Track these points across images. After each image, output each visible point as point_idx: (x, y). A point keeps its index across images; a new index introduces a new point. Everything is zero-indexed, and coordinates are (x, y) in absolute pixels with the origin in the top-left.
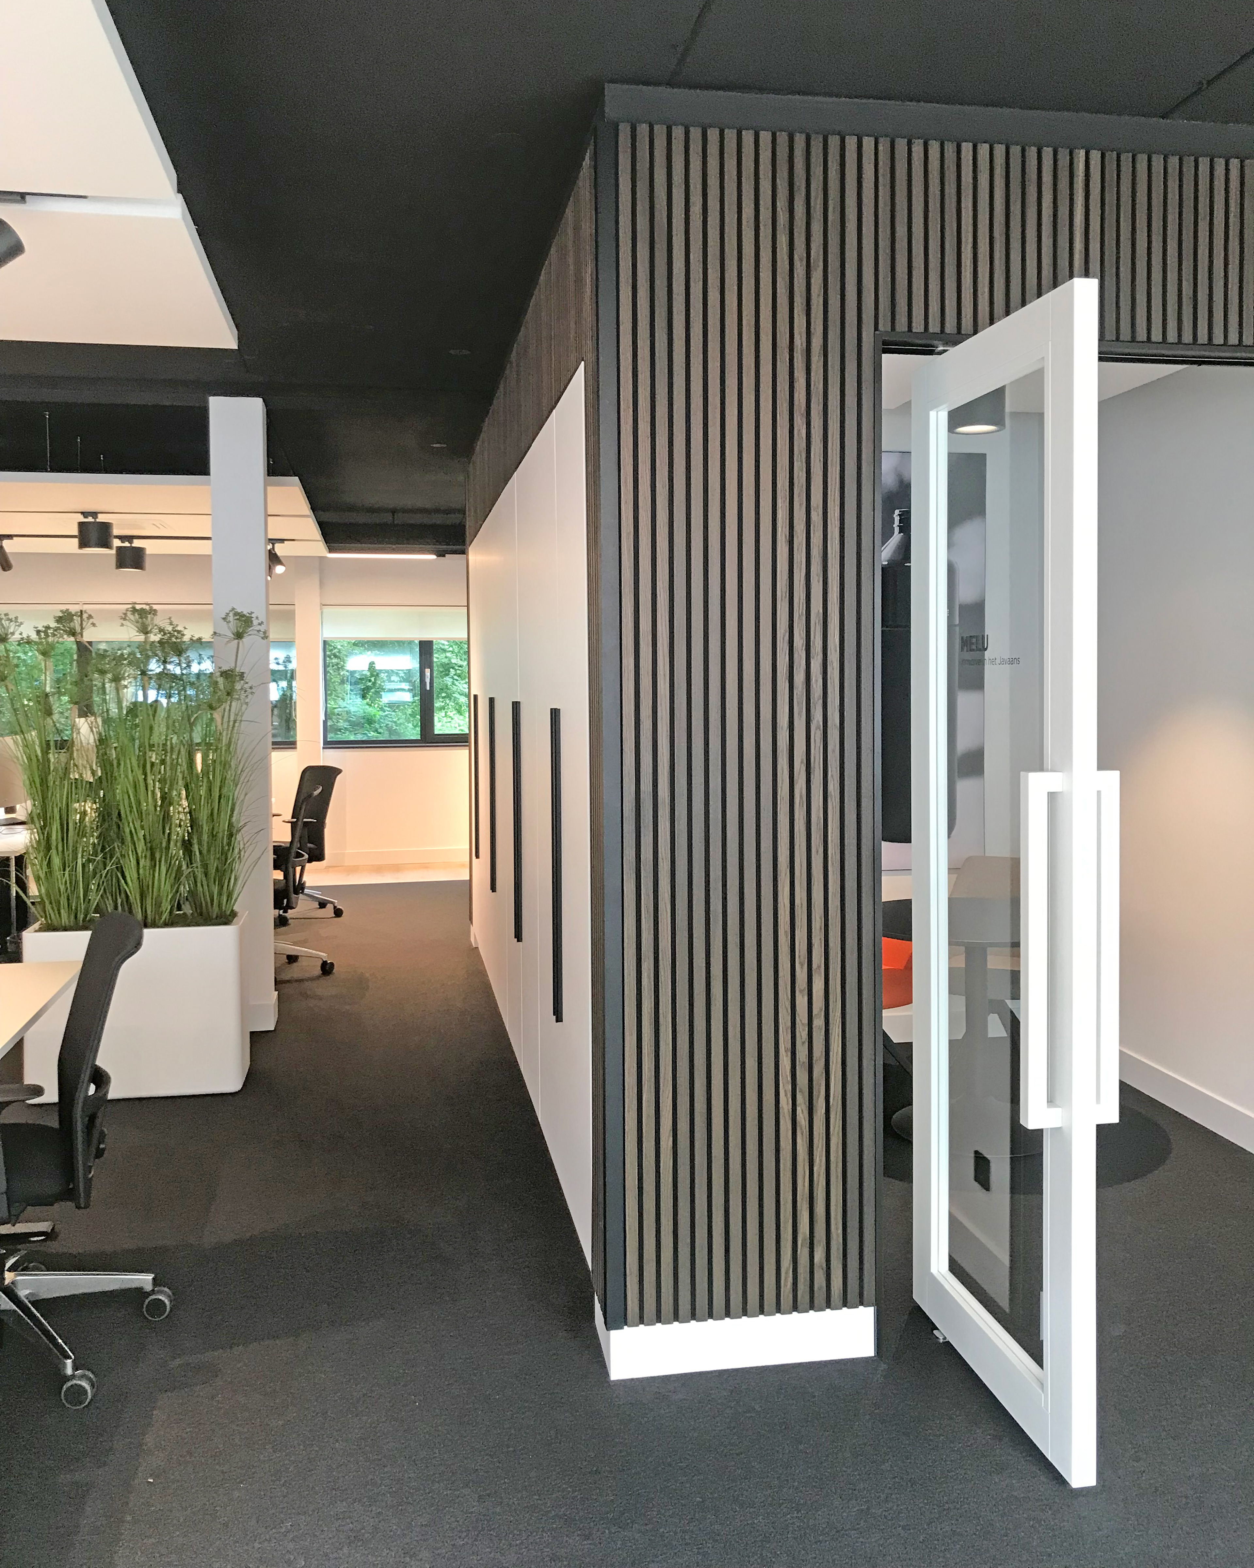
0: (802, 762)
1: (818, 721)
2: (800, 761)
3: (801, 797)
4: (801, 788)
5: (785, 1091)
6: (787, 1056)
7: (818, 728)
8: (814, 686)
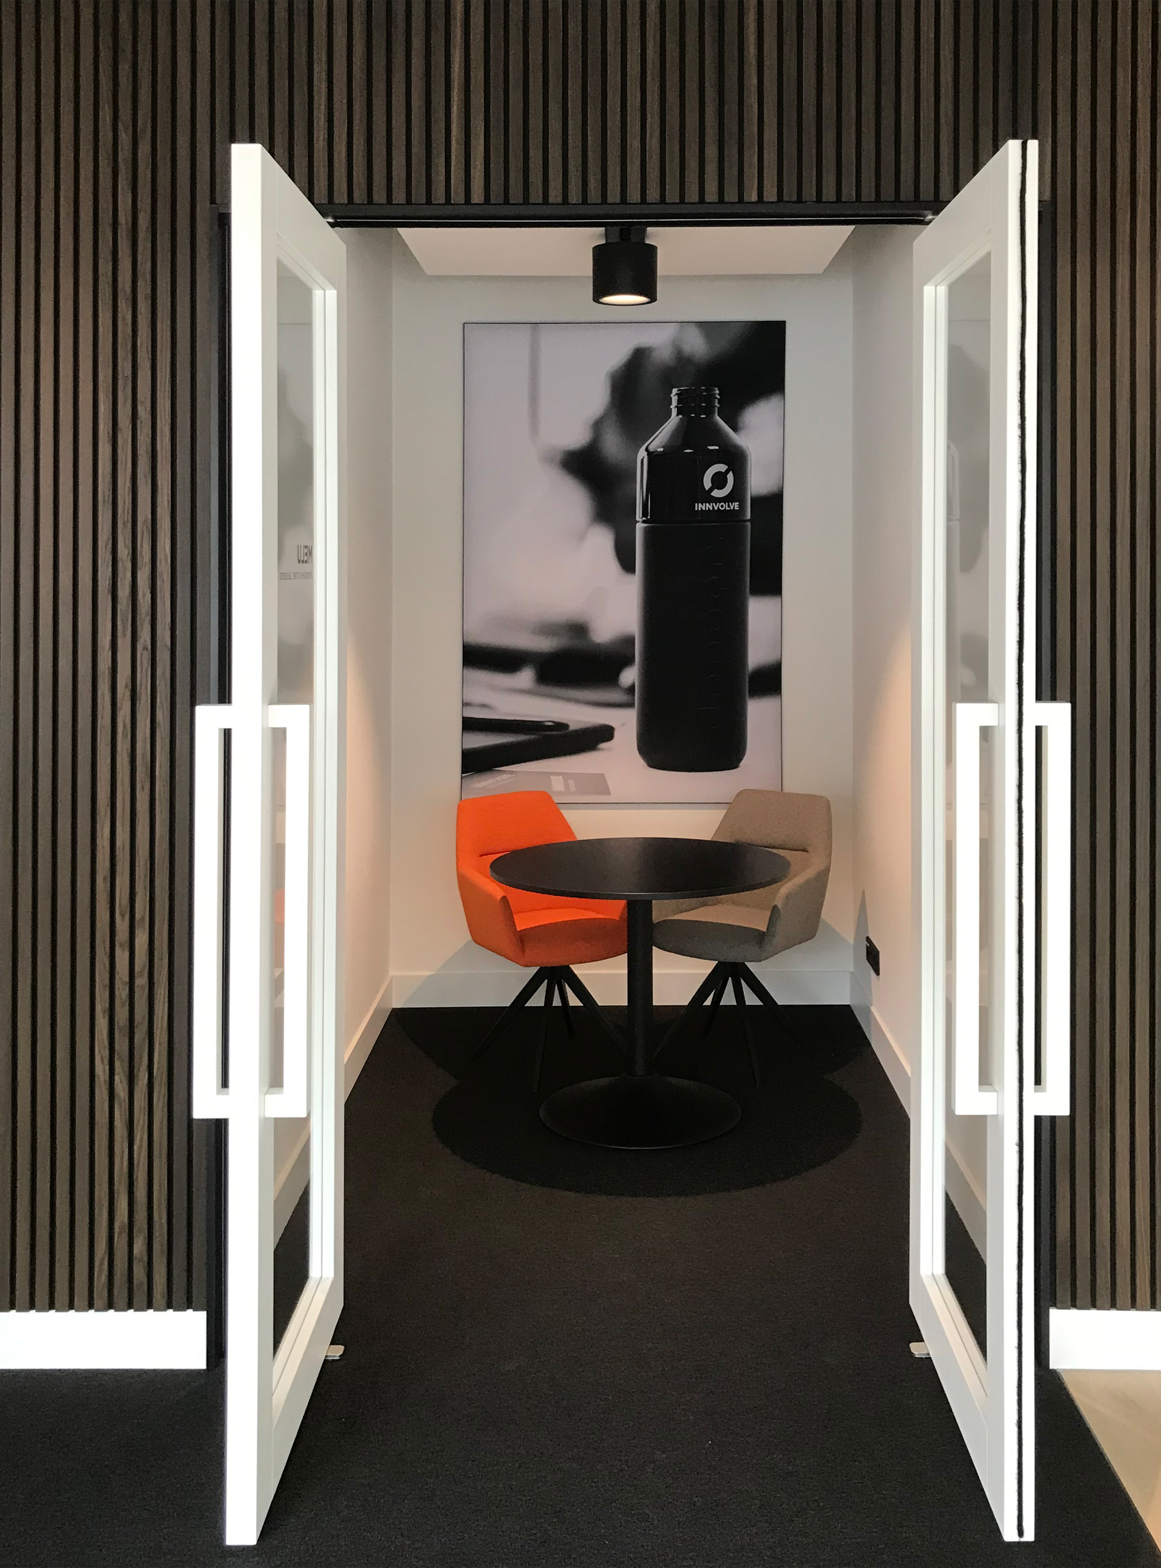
0: (126, 687)
1: (145, 641)
2: (124, 685)
3: (125, 726)
4: (125, 717)
5: (102, 1057)
6: (104, 1017)
7: (145, 648)
8: (141, 601)
